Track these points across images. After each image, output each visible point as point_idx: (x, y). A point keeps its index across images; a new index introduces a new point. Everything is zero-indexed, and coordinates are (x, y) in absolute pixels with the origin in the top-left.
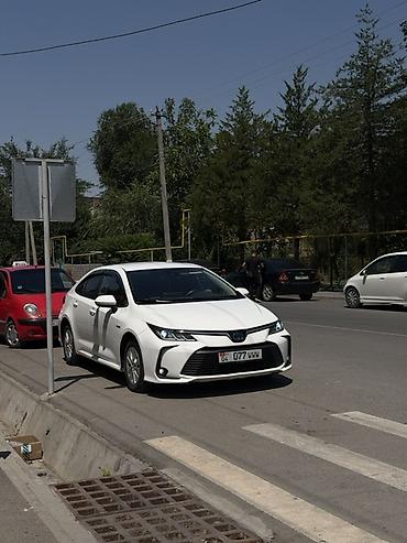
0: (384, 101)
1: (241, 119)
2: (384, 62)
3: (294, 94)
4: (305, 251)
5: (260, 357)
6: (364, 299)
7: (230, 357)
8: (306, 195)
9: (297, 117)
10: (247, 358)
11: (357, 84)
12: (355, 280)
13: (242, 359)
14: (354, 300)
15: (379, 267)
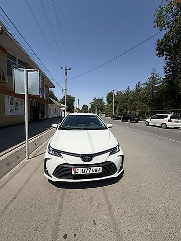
0: (156, 86)
1: (128, 91)
2: (157, 78)
3: (138, 86)
4: (137, 114)
5: (101, 171)
6: (149, 124)
7: (80, 171)
8: (139, 103)
9: (138, 90)
10: (91, 172)
11: (150, 83)
12: (148, 120)
13: (88, 172)
14: (147, 124)
15: (155, 117)
